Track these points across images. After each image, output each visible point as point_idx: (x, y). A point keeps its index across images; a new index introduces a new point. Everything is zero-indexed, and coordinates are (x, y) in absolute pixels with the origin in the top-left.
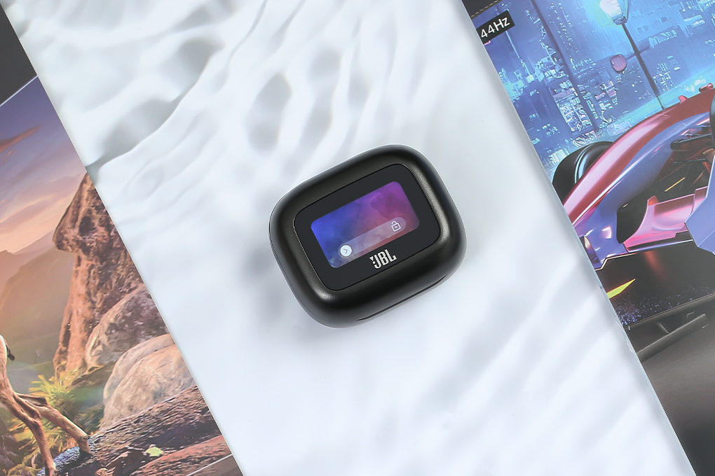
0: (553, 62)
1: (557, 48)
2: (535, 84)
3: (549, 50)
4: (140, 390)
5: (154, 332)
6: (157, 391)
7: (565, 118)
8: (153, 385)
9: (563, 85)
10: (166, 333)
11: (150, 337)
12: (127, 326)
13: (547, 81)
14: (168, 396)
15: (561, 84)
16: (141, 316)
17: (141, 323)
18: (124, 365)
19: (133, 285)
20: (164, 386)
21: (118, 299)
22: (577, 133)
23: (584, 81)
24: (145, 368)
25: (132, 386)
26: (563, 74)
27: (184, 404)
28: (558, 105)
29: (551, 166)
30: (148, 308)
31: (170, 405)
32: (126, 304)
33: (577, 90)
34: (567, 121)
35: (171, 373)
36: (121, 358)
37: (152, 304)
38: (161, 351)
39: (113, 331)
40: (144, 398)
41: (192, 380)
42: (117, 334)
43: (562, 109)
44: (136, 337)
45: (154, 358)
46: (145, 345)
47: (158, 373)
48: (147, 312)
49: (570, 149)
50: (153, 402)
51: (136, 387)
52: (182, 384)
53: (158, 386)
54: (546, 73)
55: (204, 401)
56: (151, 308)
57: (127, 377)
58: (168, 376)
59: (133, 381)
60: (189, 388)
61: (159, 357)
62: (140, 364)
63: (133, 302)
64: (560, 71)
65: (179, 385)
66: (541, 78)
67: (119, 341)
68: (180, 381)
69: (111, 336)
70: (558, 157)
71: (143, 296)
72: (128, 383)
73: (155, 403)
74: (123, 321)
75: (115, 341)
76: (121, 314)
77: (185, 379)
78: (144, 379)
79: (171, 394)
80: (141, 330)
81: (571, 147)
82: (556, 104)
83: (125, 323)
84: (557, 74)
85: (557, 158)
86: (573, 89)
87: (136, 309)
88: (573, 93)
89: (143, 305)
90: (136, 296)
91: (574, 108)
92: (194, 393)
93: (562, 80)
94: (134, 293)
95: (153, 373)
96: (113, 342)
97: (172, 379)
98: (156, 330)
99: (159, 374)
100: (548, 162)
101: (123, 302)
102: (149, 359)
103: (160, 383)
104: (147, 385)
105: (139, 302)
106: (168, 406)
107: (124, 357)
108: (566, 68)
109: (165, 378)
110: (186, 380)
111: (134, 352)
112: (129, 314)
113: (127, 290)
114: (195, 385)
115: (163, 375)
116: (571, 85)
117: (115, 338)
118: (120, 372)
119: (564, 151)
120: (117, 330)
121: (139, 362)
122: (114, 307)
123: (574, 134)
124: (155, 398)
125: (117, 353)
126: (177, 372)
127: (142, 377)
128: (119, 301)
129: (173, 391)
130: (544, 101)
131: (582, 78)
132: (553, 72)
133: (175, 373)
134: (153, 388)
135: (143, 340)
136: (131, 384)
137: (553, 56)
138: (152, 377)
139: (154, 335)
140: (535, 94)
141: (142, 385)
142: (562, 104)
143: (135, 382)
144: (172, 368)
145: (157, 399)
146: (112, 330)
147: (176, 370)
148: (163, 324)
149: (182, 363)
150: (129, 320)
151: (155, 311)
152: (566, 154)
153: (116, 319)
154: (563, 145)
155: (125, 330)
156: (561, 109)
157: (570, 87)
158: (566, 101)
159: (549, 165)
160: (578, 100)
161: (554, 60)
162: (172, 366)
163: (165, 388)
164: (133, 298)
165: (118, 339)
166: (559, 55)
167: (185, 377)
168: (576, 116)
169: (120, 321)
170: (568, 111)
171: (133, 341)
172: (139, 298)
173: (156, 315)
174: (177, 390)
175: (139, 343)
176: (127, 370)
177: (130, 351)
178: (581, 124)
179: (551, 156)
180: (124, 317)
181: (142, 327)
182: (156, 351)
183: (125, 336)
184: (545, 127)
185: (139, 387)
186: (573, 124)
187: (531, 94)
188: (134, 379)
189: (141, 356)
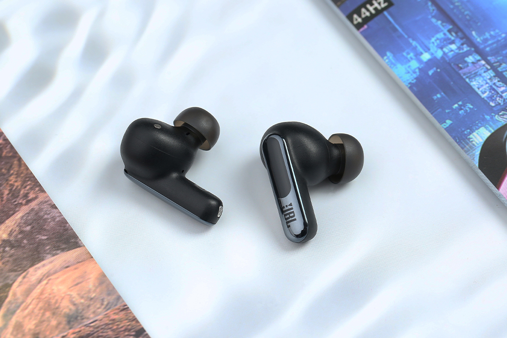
0: (450, 36)
1: (452, 22)
2: (433, 62)
3: (443, 26)
4: (48, 314)
5: (64, 246)
6: (71, 314)
7: (480, 93)
8: (66, 307)
9: (470, 59)
10: (80, 246)
11: (59, 252)
12: (25, 241)
13: (448, 57)
14: (88, 318)
15: (466, 59)
16: (45, 230)
17: (46, 237)
18: (24, 287)
19: (31, 196)
20: (80, 307)
21: (12, 212)
22: (499, 107)
23: (495, 53)
24: (55, 288)
25: (36, 311)
26: (466, 48)
27: (110, 326)
28: (467, 80)
29: (472, 148)
30: (54, 220)
31: (91, 329)
32: (22, 217)
33: (488, 62)
34: (484, 96)
35: (89, 291)
36: (20, 279)
37: (58, 214)
38: (75, 267)
39: (7, 249)
40: (54, 322)
41: (119, 298)
42: (12, 251)
43: (474, 84)
44: (39, 253)
45: (65, 276)
46: (51, 262)
47: (72, 293)
48: (52, 224)
49: (493, 126)
50: (67, 327)
51: (42, 311)
52: (105, 303)
53: (73, 308)
54: (445, 49)
55: (138, 322)
56: (58, 219)
57: (29, 300)
58: (86, 296)
59: (37, 305)
60: (117, 307)
61: (72, 275)
62: (47, 283)
63: (33, 214)
64: (462, 44)
65: (102, 304)
66: (439, 54)
67: (15, 260)
68: (103, 300)
69: (4, 254)
70: (481, 136)
71: (45, 207)
72: (31, 307)
73: (70, 328)
74: (20, 236)
75: (11, 259)
76: (17, 229)
77: (109, 298)
78: (53, 301)
79: (92, 316)
80: (44, 245)
81: (494, 124)
82: (464, 80)
83: (23, 238)
84: (459, 48)
85: (478, 137)
86: (483, 62)
87: (37, 222)
88: (484, 65)
89: (46, 216)
90: (37, 208)
91: (488, 81)
92: (123, 312)
93: (468, 54)
94: (33, 204)
95: (65, 293)
96: (8, 261)
97: (91, 299)
98: (65, 243)
99: (74, 294)
100: (468, 144)
101: (19, 215)
102: (58, 278)
103: (75, 305)
104: (57, 308)
105: (42, 214)
106: (88, 330)
107: (24, 277)
108: (469, 42)
109: (82, 297)
110: (112, 298)
111: (36, 272)
112: (28, 228)
113: (24, 202)
114: (123, 304)
115: (79, 294)
116: (479, 58)
117: (10, 256)
118: (19, 295)
119: (486, 128)
120: (12, 246)
121: (45, 282)
122: (7, 222)
123: (495, 109)
124: (69, 322)
125: (13, 274)
126: (98, 290)
127: (50, 299)
128: (13, 214)
129: (94, 312)
130: (448, 79)
131: (491, 50)
132: (453, 47)
133: (95, 291)
134: (66, 311)
135: (49, 256)
136: (35, 308)
137: (450, 31)
138: (63, 298)
139: (63, 250)
140: (436, 72)
141: (50, 307)
142: (472, 78)
143: (41, 305)
144: (91, 286)
145: (72, 323)
146: (5, 247)
147: (97, 287)
148: (75, 236)
149: (102, 279)
150: (29, 235)
151: (64, 222)
152: (490, 131)
153: (10, 234)
154: (484, 123)
155: (24, 247)
156: (472, 84)
157: (479, 60)
158: (476, 75)
159: (470, 147)
160: (491, 73)
161: (452, 35)
162: (91, 283)
163: (83, 310)
164: (33, 210)
165: (15, 257)
166: (456, 28)
167: (109, 295)
168: (494, 90)
169: (16, 236)
170: (482, 86)
171: (36, 257)
172: (41, 210)
173: (65, 226)
174: (100, 310)
175: (43, 260)
176: (28, 292)
177: (31, 270)
178: (501, 97)
179: (471, 136)
180: (21, 232)
181: (47, 242)
182: (67, 267)
183: (24, 253)
184: (456, 105)
185: (46, 310)
186: (491, 98)
187: (430, 73)
188: (39, 302)
189: (48, 275)
